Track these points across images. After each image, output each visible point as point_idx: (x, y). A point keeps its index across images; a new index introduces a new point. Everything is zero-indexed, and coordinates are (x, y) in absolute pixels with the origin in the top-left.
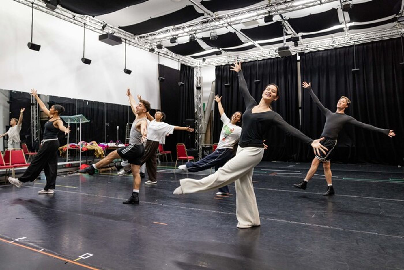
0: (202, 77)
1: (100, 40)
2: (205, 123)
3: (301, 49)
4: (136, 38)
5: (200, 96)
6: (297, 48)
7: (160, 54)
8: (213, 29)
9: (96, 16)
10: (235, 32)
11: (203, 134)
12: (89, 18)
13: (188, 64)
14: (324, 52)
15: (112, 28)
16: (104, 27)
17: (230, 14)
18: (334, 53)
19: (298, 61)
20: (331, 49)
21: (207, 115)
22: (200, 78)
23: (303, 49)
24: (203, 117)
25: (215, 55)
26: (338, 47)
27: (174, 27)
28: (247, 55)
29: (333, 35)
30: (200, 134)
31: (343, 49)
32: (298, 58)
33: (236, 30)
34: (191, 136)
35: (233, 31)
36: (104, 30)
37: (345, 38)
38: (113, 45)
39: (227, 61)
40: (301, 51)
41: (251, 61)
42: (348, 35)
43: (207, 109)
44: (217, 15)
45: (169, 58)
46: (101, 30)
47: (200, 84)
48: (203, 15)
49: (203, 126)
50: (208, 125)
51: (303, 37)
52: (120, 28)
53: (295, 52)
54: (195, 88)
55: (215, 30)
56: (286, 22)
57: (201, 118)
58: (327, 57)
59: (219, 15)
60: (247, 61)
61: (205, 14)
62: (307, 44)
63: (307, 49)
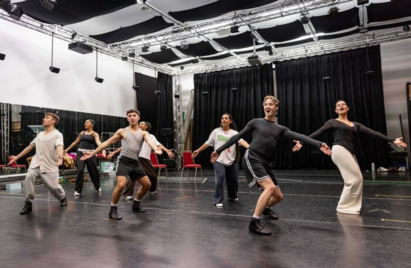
0: (181, 85)
1: (69, 48)
2: (184, 132)
3: (275, 58)
4: (109, 47)
5: (179, 104)
6: (272, 56)
7: (134, 62)
8: (184, 39)
9: (65, 25)
10: (208, 41)
11: (182, 143)
12: (58, 27)
13: (166, 73)
14: (297, 61)
15: (82, 36)
16: (73, 36)
17: (199, 24)
18: (307, 61)
19: (274, 69)
20: (304, 58)
21: (187, 124)
22: (178, 86)
23: (277, 58)
24: (182, 126)
25: (192, 64)
26: (310, 56)
27: (146, 36)
28: (224, 64)
29: (305, 44)
30: (179, 143)
31: (315, 58)
32: (274, 66)
33: (208, 39)
34: (168, 145)
35: (206, 40)
36: (74, 39)
37: (317, 47)
38: (84, 53)
39: (205, 69)
40: (276, 60)
41: (228, 70)
42: (319, 44)
43: (186, 118)
44: (187, 25)
45: (144, 66)
46: (71, 39)
47: (178, 92)
48: (172, 25)
49: (183, 135)
50: (188, 134)
51: (276, 46)
52: (90, 36)
53: (270, 60)
54: (174, 97)
55: (186, 40)
56: (256, 32)
57: (180, 127)
58: (300, 65)
59: (189, 25)
60: (224, 69)
61: (175, 24)
62: (282, 53)
63: (282, 58)
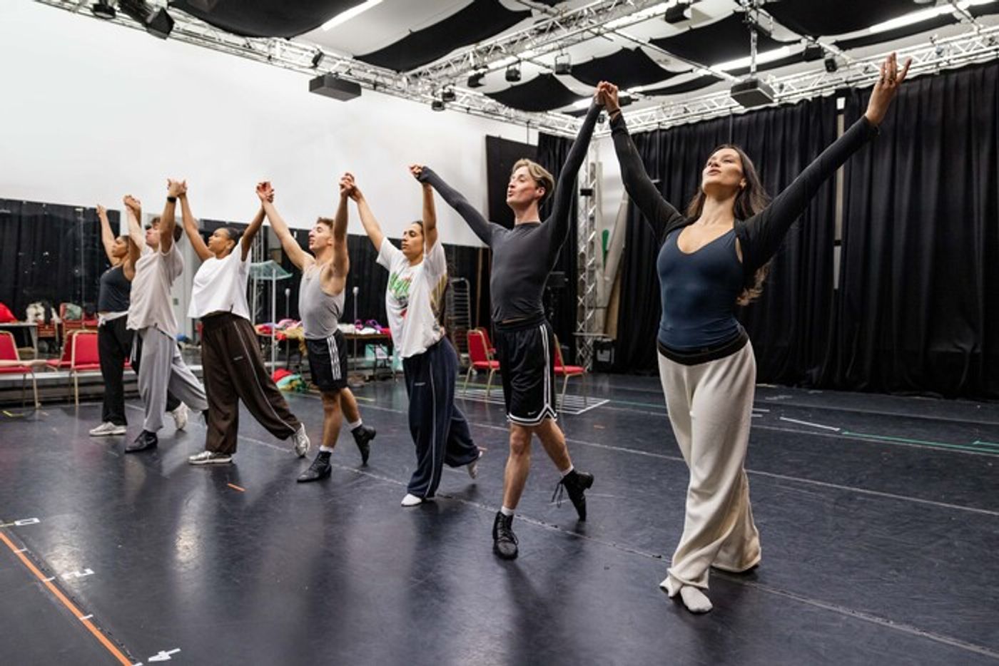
0: (600, 164)
1: (312, 89)
2: (605, 281)
3: (844, 80)
4: (404, 80)
5: (594, 211)
6: (835, 76)
7: (470, 111)
8: (561, 48)
9: (293, 37)
10: (638, 49)
11: (597, 308)
12: (281, 42)
14: (913, 83)
15: (339, 60)
16: (316, 61)
17: (593, 7)
18: (941, 84)
19: (840, 112)
20: (932, 75)
21: (612, 261)
22: (593, 165)
23: (850, 79)
24: (598, 266)
26: (951, 67)
27: (479, 48)
28: (706, 103)
29: (935, 33)
30: (590, 308)
31: (968, 73)
32: (841, 103)
33: (637, 41)
34: (555, 313)
35: (632, 46)
36: (319, 68)
37: (973, 39)
39: (656, 121)
40: (845, 85)
41: (717, 118)
42: (979, 29)
43: (611, 244)
44: (566, 12)
45: (501, 121)
46: (312, 68)
47: (591, 182)
48: (528, 14)
49: (599, 289)
50: (614, 286)
51: (843, 46)
52: (357, 58)
53: (831, 86)
54: (579, 192)
57: (595, 267)
58: (920, 97)
59: (570, 10)
60: (707, 117)
61: (534, 11)
62: (866, 64)
63: (867, 78)
